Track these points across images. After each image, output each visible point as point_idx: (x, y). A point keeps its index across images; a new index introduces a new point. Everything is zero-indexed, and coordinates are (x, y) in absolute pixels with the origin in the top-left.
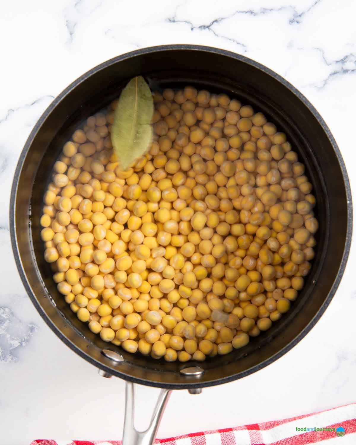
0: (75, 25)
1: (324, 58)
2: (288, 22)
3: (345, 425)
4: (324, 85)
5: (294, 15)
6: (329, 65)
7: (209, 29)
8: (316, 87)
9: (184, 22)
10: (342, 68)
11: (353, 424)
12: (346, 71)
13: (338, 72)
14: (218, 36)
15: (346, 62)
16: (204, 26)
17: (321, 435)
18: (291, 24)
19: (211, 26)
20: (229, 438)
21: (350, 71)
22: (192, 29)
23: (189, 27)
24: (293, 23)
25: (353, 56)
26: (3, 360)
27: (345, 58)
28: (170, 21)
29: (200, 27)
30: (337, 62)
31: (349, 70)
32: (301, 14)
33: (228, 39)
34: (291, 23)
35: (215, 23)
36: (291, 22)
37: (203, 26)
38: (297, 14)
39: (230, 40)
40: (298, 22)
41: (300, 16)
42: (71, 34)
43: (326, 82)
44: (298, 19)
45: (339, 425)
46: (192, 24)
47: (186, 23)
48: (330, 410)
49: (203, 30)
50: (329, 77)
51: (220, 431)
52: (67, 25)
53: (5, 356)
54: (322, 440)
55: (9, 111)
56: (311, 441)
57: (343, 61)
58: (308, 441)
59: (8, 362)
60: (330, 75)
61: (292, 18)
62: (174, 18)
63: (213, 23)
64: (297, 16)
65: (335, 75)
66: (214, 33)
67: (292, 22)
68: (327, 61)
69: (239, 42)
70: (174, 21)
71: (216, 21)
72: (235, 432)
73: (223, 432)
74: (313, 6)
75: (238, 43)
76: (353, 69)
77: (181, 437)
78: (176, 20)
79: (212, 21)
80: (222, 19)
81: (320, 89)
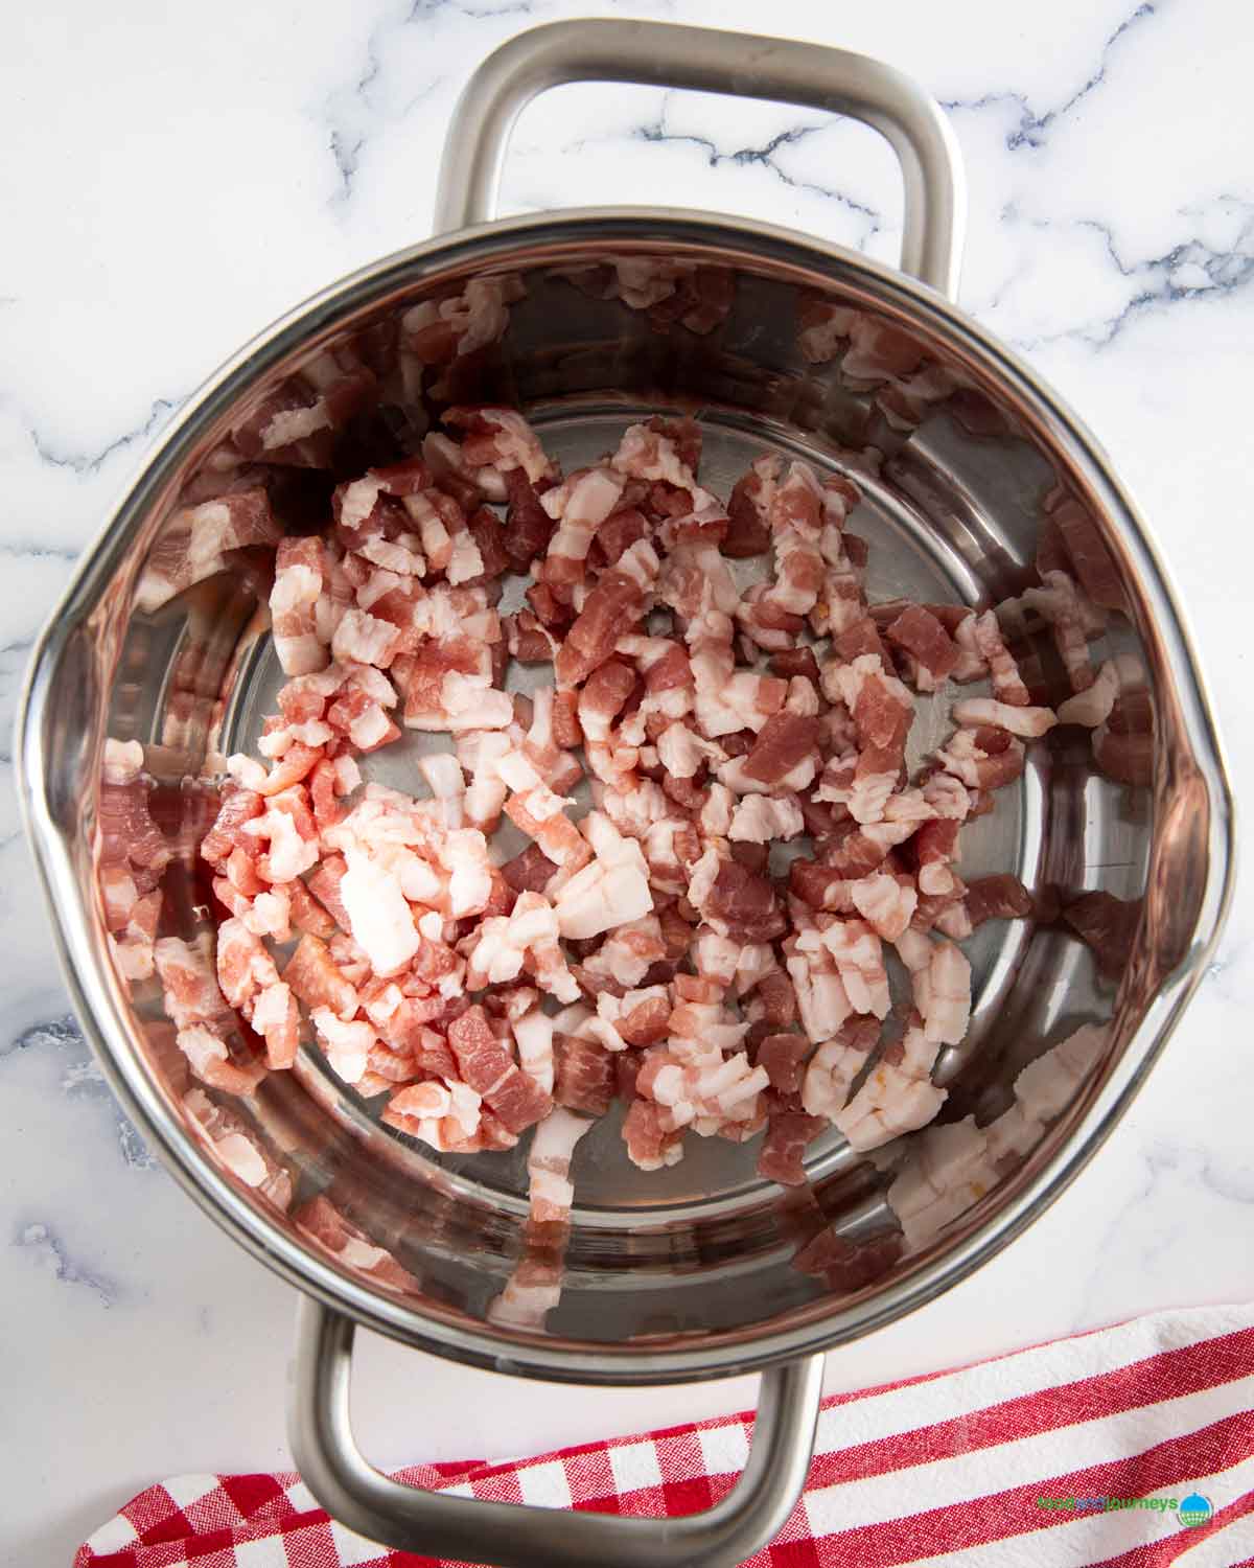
0: (359, 146)
1: (1113, 253)
2: (1005, 143)
3: (1046, 1403)
4: (1113, 334)
5: (1023, 122)
6: (1126, 274)
7: (764, 161)
8: (1087, 339)
9: (691, 141)
10: (1168, 283)
11: (1069, 1401)
12: (1178, 293)
13: (1155, 296)
14: (791, 182)
15: (1179, 265)
16: (752, 153)
17: (970, 1432)
18: (1012, 149)
19: (772, 153)
20: (683, 1454)
21: (1192, 293)
22: (713, 162)
23: (704, 154)
24: (1021, 146)
25: (1201, 246)
26: (134, 1160)
27: (1176, 254)
28: (647, 135)
29: (738, 155)
30: (1153, 263)
31: (1188, 290)
32: (1045, 119)
33: (822, 190)
34: (1012, 145)
35: (783, 145)
36: (1015, 141)
37: (745, 152)
38: (1033, 118)
39: (829, 194)
40: (1033, 144)
41: (1041, 124)
42: (347, 173)
43: (1117, 327)
44: (1035, 133)
45: (1025, 1402)
46: (712, 145)
47: (697, 144)
48: (1001, 1358)
49: (747, 166)
50: (1126, 311)
51: (656, 1435)
52: (333, 147)
53: (139, 1150)
54: (974, 1449)
55: (155, 405)
56: (944, 1454)
57: (1171, 261)
58: (933, 1452)
59: (148, 1167)
60: (1132, 303)
61: (1018, 129)
62: (658, 127)
63: (776, 143)
64: (1033, 125)
65: (1146, 304)
66: (781, 175)
67: (1017, 144)
68: (1122, 261)
69: (855, 201)
70: (659, 137)
71: (786, 137)
72: (701, 1434)
73: (666, 1437)
74: (1080, 94)
75: (853, 206)
76: (1200, 287)
77: (535, 1461)
78: (664, 134)
79: (774, 138)
80: (805, 130)
81: (1100, 345)
